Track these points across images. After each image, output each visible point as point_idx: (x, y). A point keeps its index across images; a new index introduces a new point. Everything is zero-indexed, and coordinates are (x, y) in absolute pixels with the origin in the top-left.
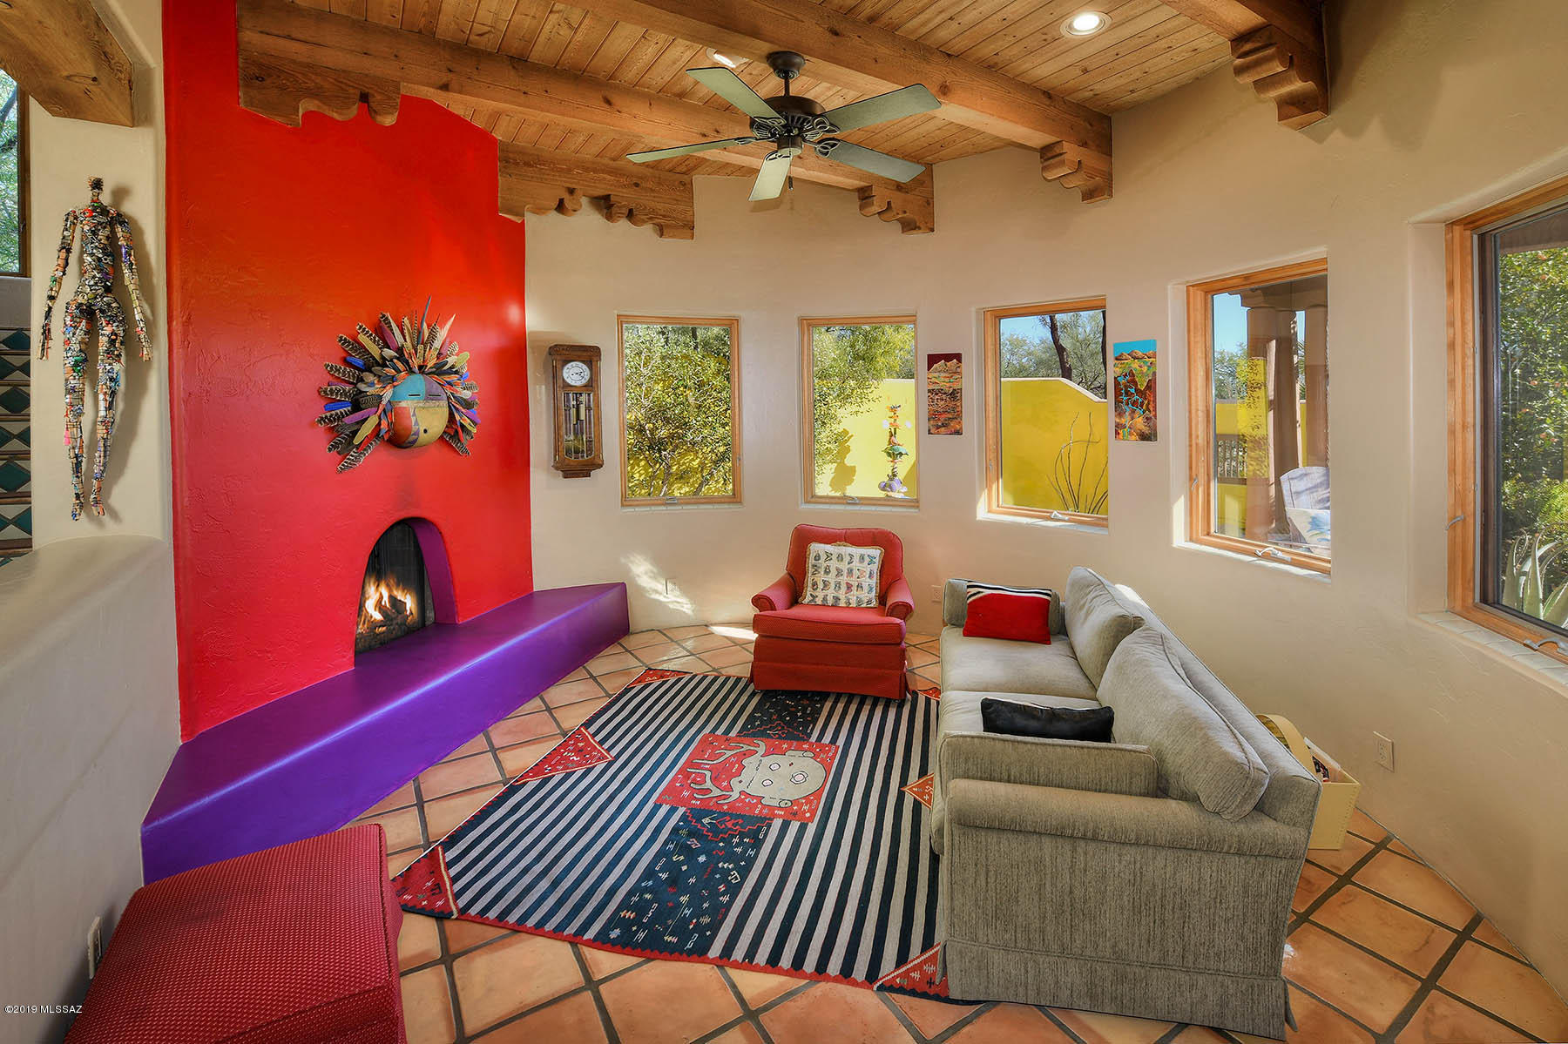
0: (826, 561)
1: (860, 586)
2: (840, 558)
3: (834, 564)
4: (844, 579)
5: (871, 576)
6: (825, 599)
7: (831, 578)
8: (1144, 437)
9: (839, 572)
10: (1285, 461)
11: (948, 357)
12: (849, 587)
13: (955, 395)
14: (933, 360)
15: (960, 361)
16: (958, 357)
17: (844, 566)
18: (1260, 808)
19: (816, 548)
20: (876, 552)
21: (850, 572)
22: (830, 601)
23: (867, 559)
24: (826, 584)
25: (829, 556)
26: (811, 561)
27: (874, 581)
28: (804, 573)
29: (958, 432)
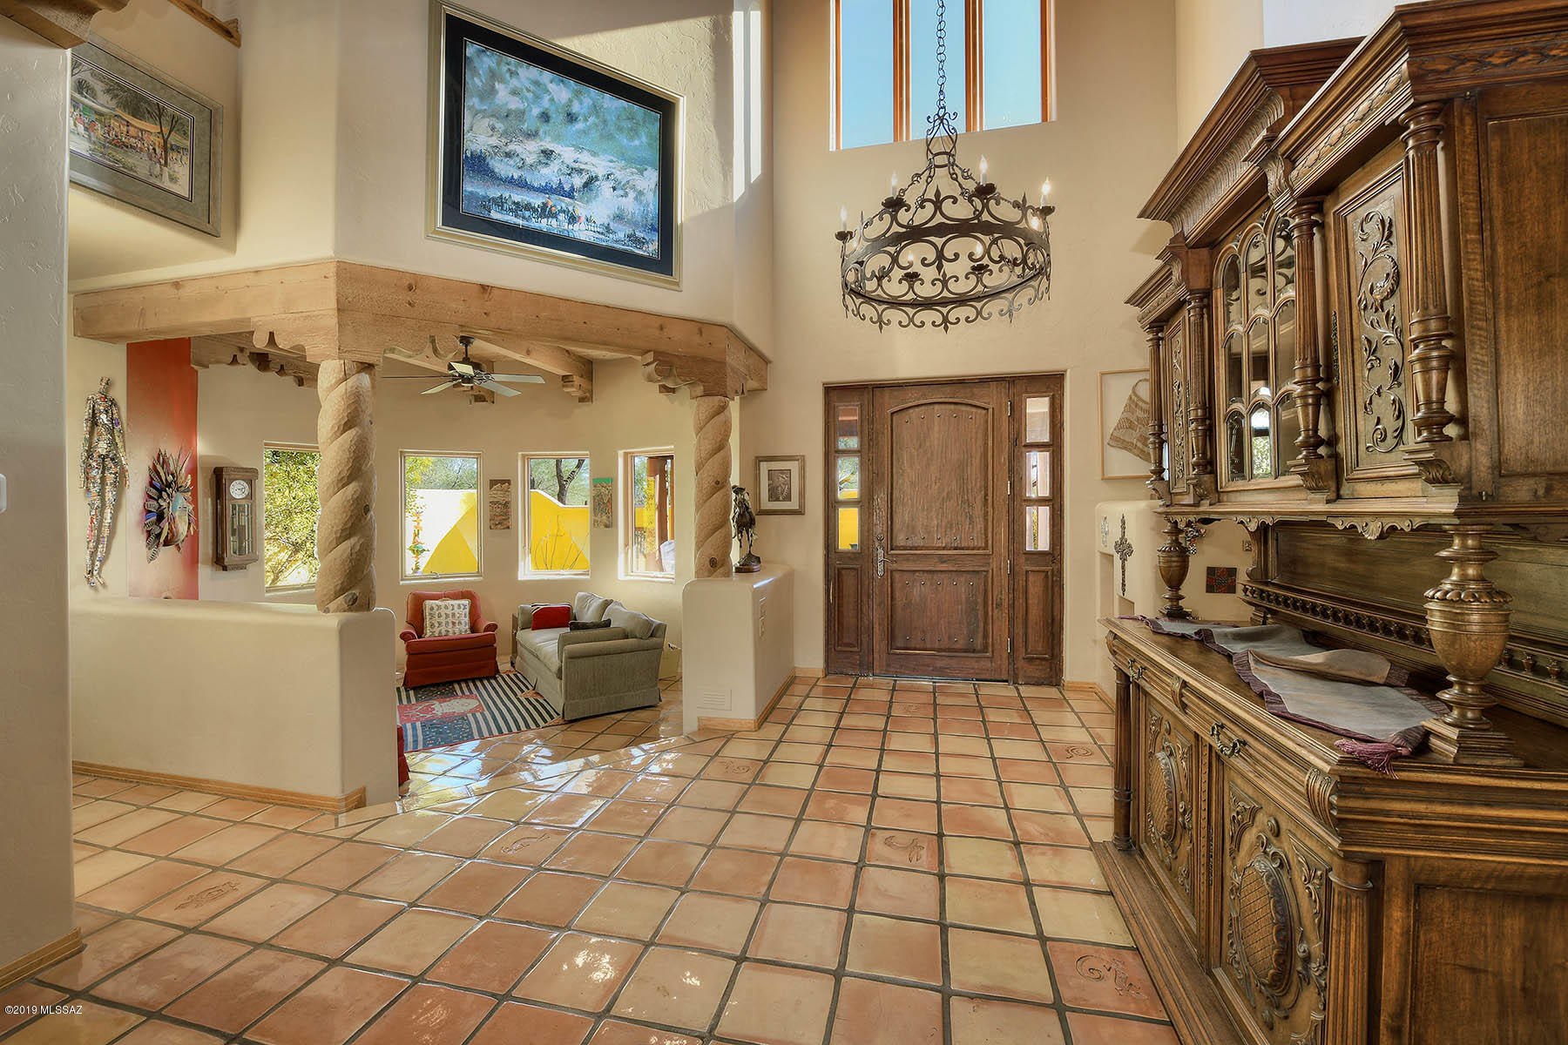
0: (438, 610)
1: (460, 623)
2: (446, 607)
3: (443, 611)
4: (450, 619)
5: (465, 617)
6: (440, 632)
7: (443, 620)
8: (606, 526)
9: (447, 616)
10: (663, 538)
11: (503, 482)
12: (454, 623)
13: (506, 505)
14: (493, 483)
15: (510, 484)
16: (508, 482)
17: (449, 612)
18: (651, 636)
19: (428, 603)
20: (466, 602)
21: (454, 615)
22: (444, 633)
23: (462, 607)
24: (440, 623)
25: (439, 607)
26: (427, 612)
27: (467, 619)
28: (423, 620)
29: (508, 528)
